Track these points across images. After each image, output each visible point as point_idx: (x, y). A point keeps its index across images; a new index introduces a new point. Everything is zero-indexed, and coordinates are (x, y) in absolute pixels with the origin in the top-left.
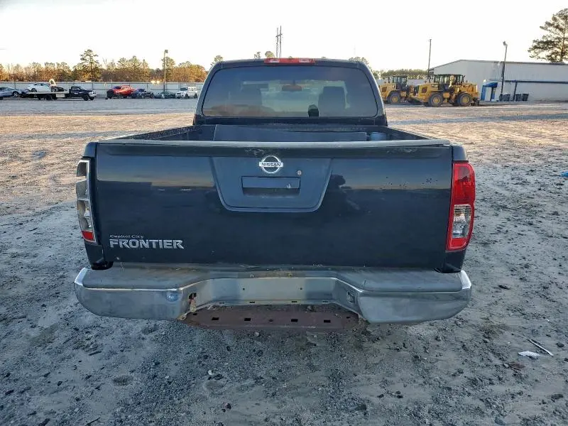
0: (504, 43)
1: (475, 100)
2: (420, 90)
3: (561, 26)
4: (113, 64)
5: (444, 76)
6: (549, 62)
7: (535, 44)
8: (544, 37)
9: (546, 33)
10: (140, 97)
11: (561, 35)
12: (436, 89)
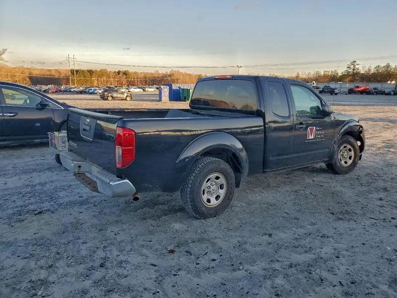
4: (369, 70)
10: (373, 94)
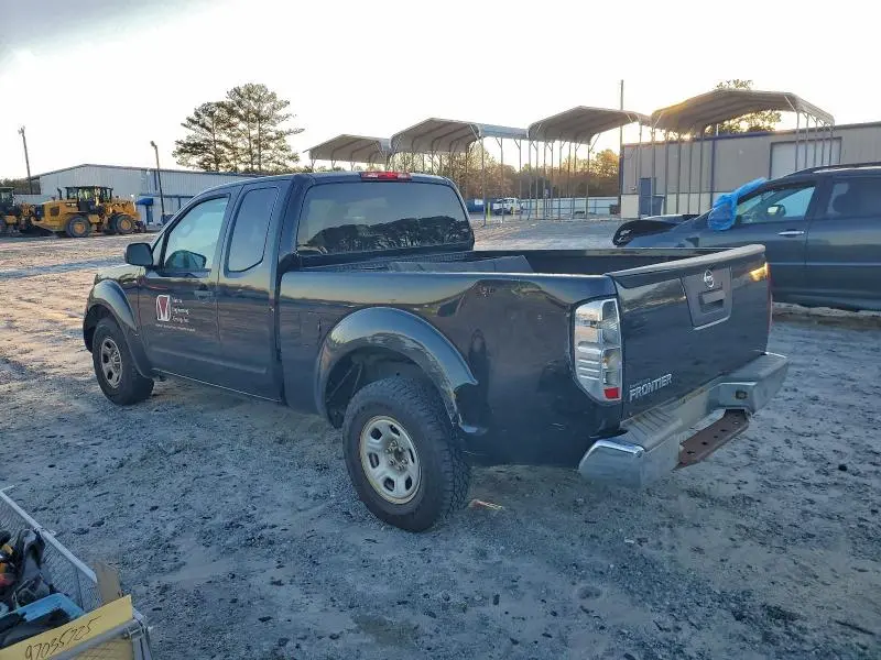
0: (153, 144)
1: (139, 224)
2: (47, 211)
3: (208, 124)
5: (84, 188)
6: (203, 170)
7: (180, 146)
8: (189, 137)
9: (191, 133)
11: (210, 137)
12: (76, 211)
